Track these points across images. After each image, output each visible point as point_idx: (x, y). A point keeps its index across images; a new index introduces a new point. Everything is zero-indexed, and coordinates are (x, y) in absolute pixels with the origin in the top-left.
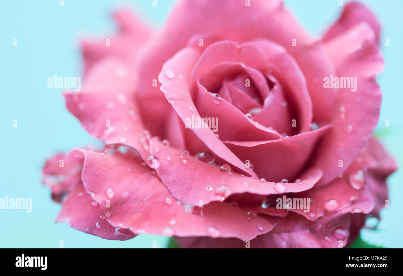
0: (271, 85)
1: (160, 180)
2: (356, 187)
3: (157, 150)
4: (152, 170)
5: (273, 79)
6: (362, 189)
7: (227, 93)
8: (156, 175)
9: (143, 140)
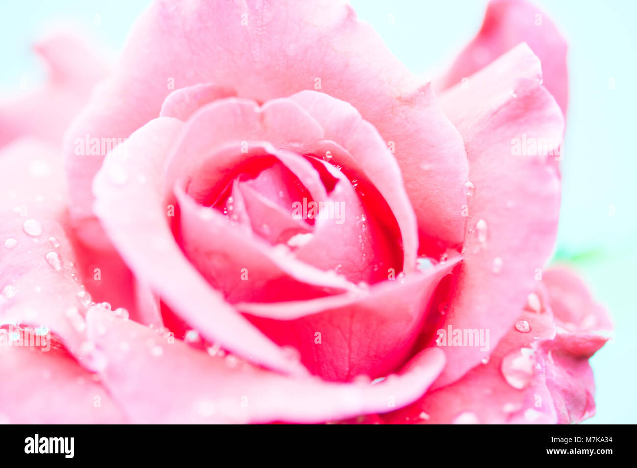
0: (330, 183)
1: (108, 393)
2: (516, 382)
3: (102, 330)
4: (92, 373)
5: (335, 171)
6: (528, 387)
7: (240, 206)
8: (99, 383)
9: (72, 312)
